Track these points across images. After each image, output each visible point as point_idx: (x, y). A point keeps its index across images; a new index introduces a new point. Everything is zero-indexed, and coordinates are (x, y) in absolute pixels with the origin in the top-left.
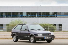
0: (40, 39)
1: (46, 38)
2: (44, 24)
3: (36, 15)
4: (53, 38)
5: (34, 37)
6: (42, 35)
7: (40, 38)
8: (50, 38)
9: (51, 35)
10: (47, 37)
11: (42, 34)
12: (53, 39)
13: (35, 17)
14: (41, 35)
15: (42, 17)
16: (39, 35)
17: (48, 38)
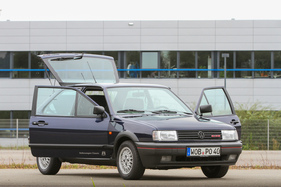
0: (163, 159)
1: (193, 152)
2: (244, 108)
3: (210, 67)
4: (232, 153)
5: (135, 146)
6: (176, 139)
7: (166, 155)
8: (214, 152)
9: (224, 138)
10: (203, 150)
11: (174, 133)
12: (231, 158)
13: (204, 75)
14: (169, 139)
15: (239, 75)
16: (159, 136)
17: (204, 152)
